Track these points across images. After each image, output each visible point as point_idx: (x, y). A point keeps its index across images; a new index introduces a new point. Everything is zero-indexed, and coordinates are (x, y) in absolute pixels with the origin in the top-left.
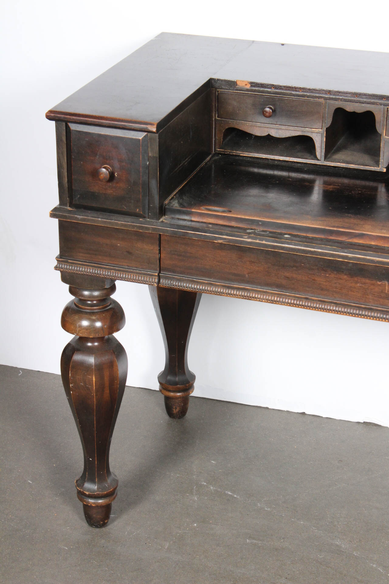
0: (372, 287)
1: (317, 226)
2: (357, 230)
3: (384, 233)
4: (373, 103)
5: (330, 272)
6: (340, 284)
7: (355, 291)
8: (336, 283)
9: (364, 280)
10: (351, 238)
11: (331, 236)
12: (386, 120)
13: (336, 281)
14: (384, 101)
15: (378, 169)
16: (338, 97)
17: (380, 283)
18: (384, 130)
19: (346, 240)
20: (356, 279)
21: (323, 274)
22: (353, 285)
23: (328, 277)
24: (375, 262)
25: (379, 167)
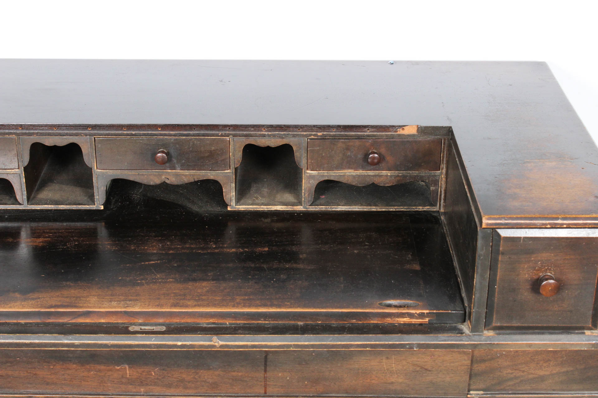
0: (110, 373)
1: (29, 309)
2: (81, 307)
3: (115, 307)
4: (76, 135)
5: (54, 363)
6: (69, 375)
7: (89, 381)
8: (63, 375)
9: (99, 367)
10: (75, 318)
11: (49, 318)
12: (95, 151)
13: (63, 372)
14: (89, 130)
15: (94, 207)
16: (32, 131)
17: (119, 368)
18: (95, 163)
19: (69, 321)
20: (88, 367)
21: (45, 367)
22: (86, 374)
23: (52, 368)
24: (109, 346)
25: (95, 205)
